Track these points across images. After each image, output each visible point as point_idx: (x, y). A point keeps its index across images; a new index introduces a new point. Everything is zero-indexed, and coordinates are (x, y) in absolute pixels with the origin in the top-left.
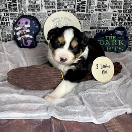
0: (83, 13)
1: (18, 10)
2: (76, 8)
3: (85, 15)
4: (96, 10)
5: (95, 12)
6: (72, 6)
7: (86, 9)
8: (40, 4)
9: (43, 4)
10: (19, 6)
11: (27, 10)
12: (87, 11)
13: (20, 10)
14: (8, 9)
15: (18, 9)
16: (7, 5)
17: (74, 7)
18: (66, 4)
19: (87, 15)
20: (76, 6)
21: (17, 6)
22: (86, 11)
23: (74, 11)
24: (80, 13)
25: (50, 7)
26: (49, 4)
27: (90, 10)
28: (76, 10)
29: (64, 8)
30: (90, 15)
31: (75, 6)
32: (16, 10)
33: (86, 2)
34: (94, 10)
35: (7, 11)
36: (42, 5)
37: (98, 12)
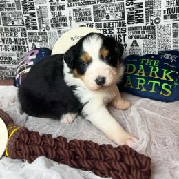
0: (140, 25)
1: (38, 28)
2: (126, 17)
3: (145, 28)
4: (165, 18)
5: (163, 22)
6: (119, 14)
7: (144, 18)
8: (68, 16)
9: (72, 15)
10: (39, 21)
11: (50, 26)
12: (147, 20)
13: (40, 28)
14: (25, 27)
15: (38, 25)
16: (25, 21)
17: (123, 17)
18: (108, 12)
19: (148, 28)
20: (126, 14)
21: (37, 21)
22: (145, 21)
23: (124, 24)
24: (135, 25)
25: (83, 20)
26: (81, 15)
27: (153, 18)
28: (126, 21)
29: (105, 19)
30: (153, 28)
31: (123, 14)
32: (35, 28)
33: (144, 5)
34: (162, 18)
35: (24, 29)
36: (70, 18)
37: (170, 22)
